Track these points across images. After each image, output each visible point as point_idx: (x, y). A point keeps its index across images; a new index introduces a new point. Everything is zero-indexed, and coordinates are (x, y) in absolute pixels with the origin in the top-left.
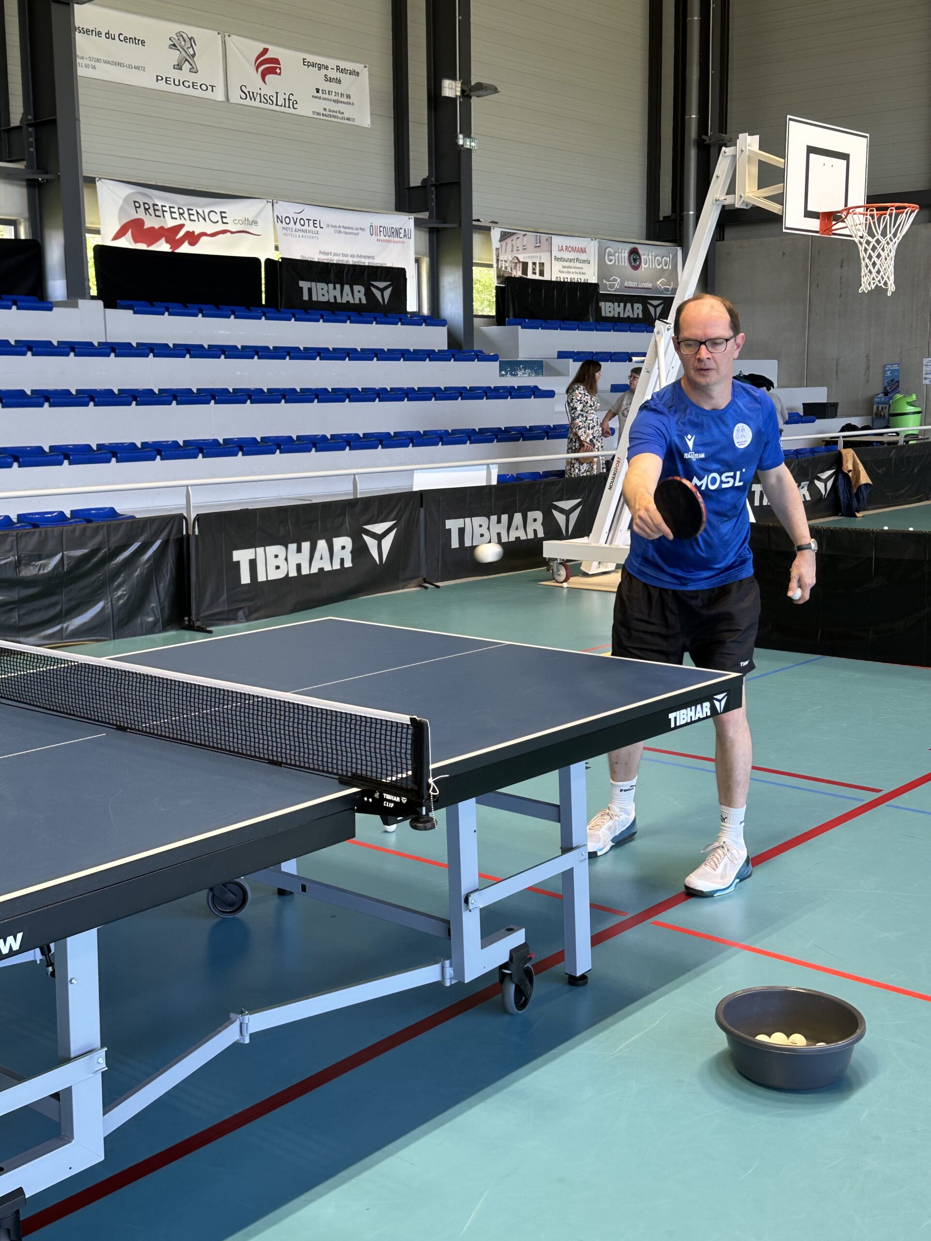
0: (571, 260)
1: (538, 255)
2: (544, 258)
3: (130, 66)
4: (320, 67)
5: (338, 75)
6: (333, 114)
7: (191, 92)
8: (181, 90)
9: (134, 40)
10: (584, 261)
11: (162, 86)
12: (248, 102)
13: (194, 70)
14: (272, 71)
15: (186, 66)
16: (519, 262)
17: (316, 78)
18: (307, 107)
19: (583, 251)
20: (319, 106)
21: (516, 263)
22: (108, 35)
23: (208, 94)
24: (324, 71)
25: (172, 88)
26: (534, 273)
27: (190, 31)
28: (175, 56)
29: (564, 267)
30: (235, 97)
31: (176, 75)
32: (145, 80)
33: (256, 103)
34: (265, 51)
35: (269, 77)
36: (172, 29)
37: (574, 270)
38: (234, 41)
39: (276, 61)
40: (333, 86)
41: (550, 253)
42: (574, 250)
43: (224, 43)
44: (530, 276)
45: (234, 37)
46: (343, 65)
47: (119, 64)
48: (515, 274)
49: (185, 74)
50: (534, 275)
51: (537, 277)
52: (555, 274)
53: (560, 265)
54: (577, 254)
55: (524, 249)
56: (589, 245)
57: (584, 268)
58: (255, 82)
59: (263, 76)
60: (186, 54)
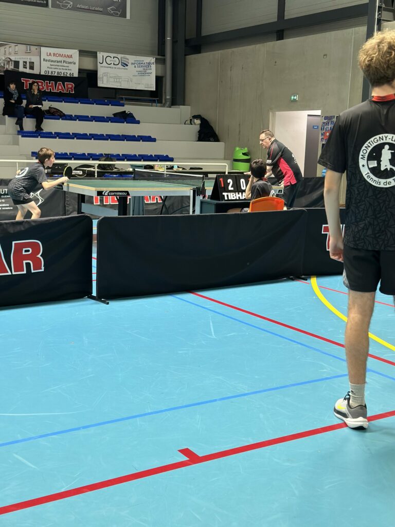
0: (58, 62)
1: (29, 57)
2: (35, 59)
10: (70, 63)
16: (11, 60)
19: (70, 56)
21: (9, 62)
26: (25, 67)
29: (51, 65)
37: (61, 68)
41: (39, 57)
42: (61, 56)
44: (21, 69)
48: (7, 67)
50: (24, 69)
51: (28, 71)
52: (44, 68)
53: (48, 64)
54: (65, 59)
55: (16, 53)
56: (75, 53)
57: (71, 66)
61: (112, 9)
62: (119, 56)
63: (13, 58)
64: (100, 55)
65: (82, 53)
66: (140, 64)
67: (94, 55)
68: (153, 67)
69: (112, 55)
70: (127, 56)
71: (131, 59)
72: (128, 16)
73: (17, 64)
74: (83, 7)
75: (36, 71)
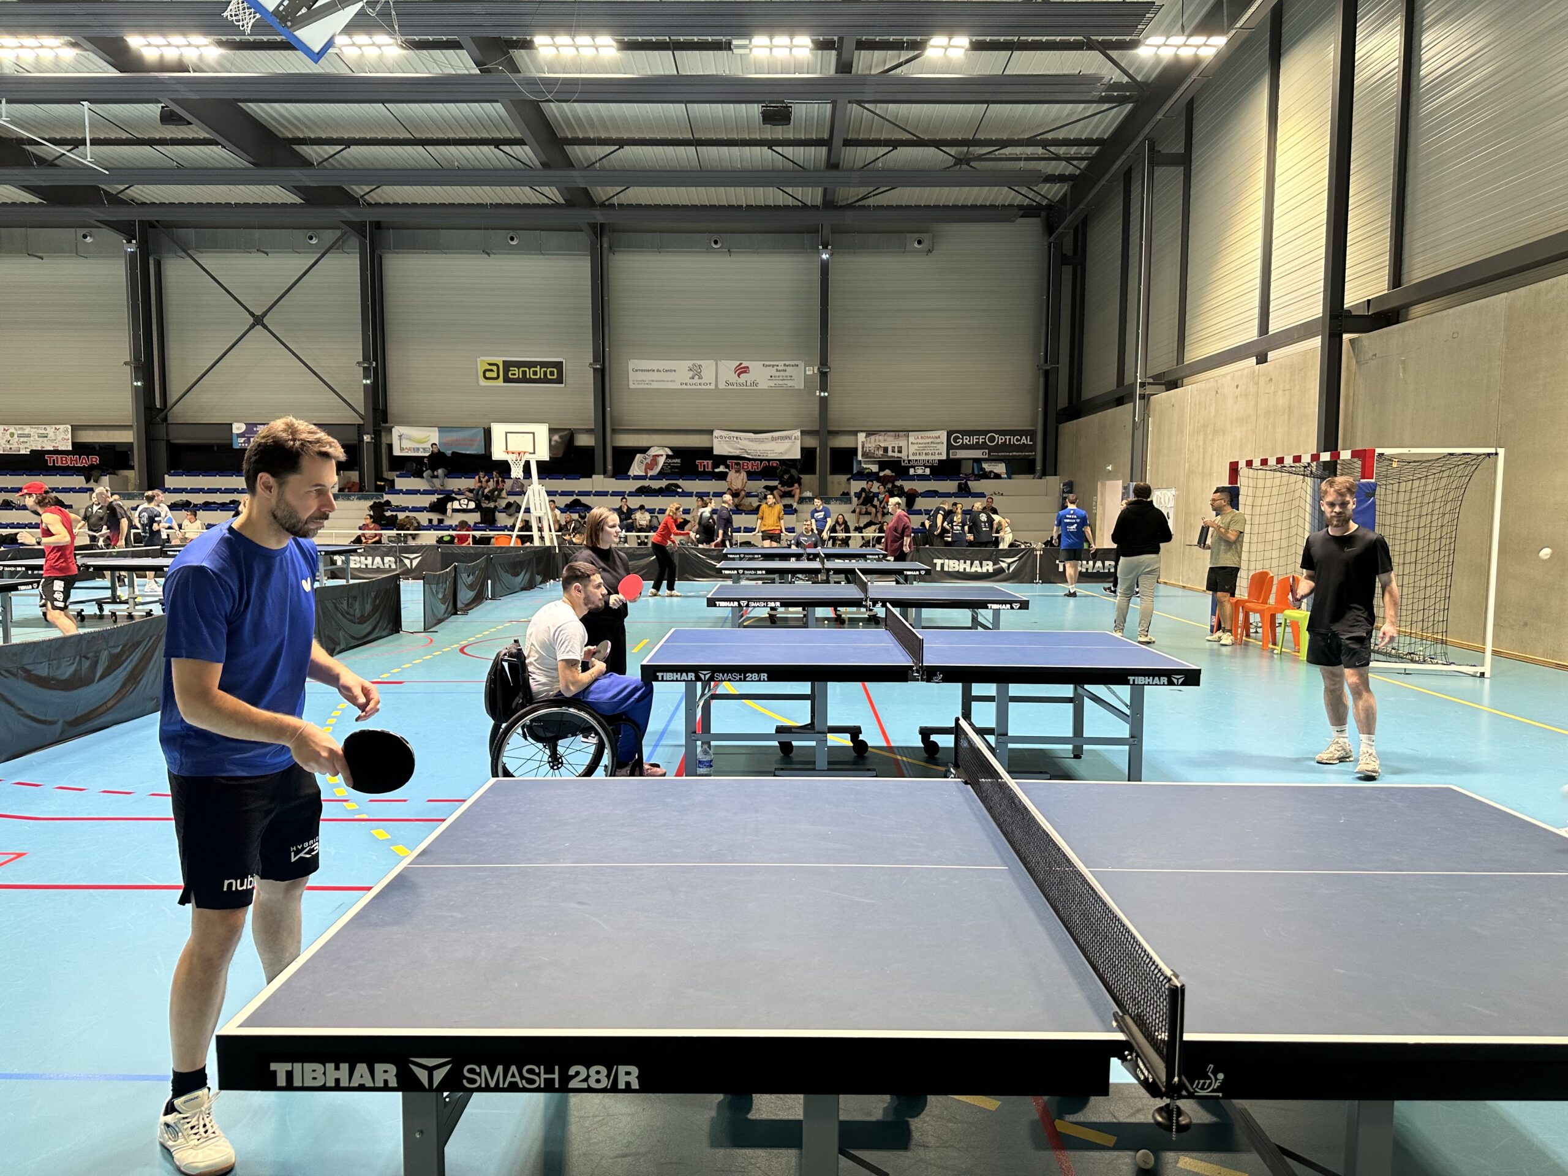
1: (896, 442)
2: (902, 443)
3: (667, 381)
4: (773, 366)
5: (785, 368)
6: (781, 385)
7: (699, 387)
8: (694, 387)
9: (671, 371)
10: (938, 443)
11: (684, 387)
12: (730, 387)
13: (700, 378)
14: (745, 372)
15: (697, 377)
16: (880, 446)
17: (772, 371)
18: (764, 384)
20: (772, 383)
21: (878, 448)
22: (658, 371)
23: (708, 387)
24: (775, 368)
25: (689, 387)
26: (893, 451)
27: (698, 362)
28: (691, 374)
29: (919, 447)
30: (722, 386)
31: (692, 381)
32: (676, 385)
33: (735, 387)
34: (741, 364)
35: (741, 376)
36: (690, 363)
39: (747, 367)
40: (782, 373)
41: (907, 441)
42: (928, 438)
43: (717, 364)
44: (890, 453)
45: (723, 362)
46: (787, 363)
48: (878, 453)
49: (696, 380)
51: (895, 453)
53: (916, 447)
54: (932, 440)
55: (885, 440)
56: (941, 434)
57: (938, 446)
58: (734, 378)
59: (739, 376)
60: (697, 372)
63: (883, 445)
73: (886, 450)
75: (903, 454)
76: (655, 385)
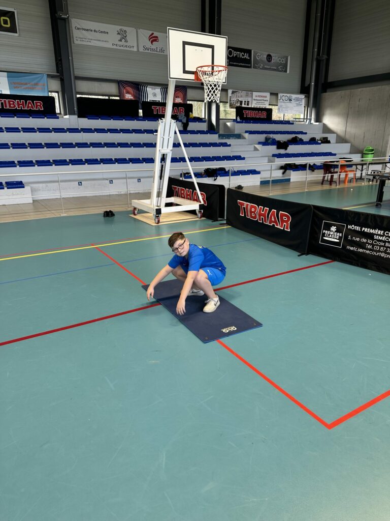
0: (260, 100)
1: (247, 98)
2: (250, 99)
3: (103, 41)
7: (125, 48)
8: (122, 48)
9: (104, 32)
10: (265, 101)
11: (115, 47)
12: (146, 51)
13: (126, 41)
14: (155, 40)
15: (123, 40)
19: (266, 97)
21: (238, 101)
22: (95, 31)
23: (132, 49)
25: (118, 48)
26: (245, 104)
27: (125, 28)
28: (119, 37)
30: (141, 49)
31: (120, 43)
32: (109, 45)
33: (149, 51)
34: (153, 34)
35: (154, 43)
36: (118, 28)
37: (261, 104)
38: (140, 31)
39: (157, 37)
41: (252, 97)
42: (262, 96)
43: (137, 32)
44: (243, 106)
45: (140, 30)
47: (99, 40)
48: (237, 105)
49: (123, 42)
51: (246, 106)
52: (253, 105)
53: (256, 102)
54: (263, 98)
55: (241, 96)
56: (268, 94)
57: (265, 103)
58: (148, 44)
59: (152, 42)
60: (123, 36)
61: (281, 68)
62: (288, 95)
63: (240, 100)
64: (280, 95)
65: (271, 94)
66: (297, 99)
67: (277, 95)
68: (303, 101)
69: (285, 95)
70: (292, 95)
71: (294, 96)
72: (288, 72)
73: (241, 102)
74: (267, 67)
75: (250, 106)
76: (93, 43)
